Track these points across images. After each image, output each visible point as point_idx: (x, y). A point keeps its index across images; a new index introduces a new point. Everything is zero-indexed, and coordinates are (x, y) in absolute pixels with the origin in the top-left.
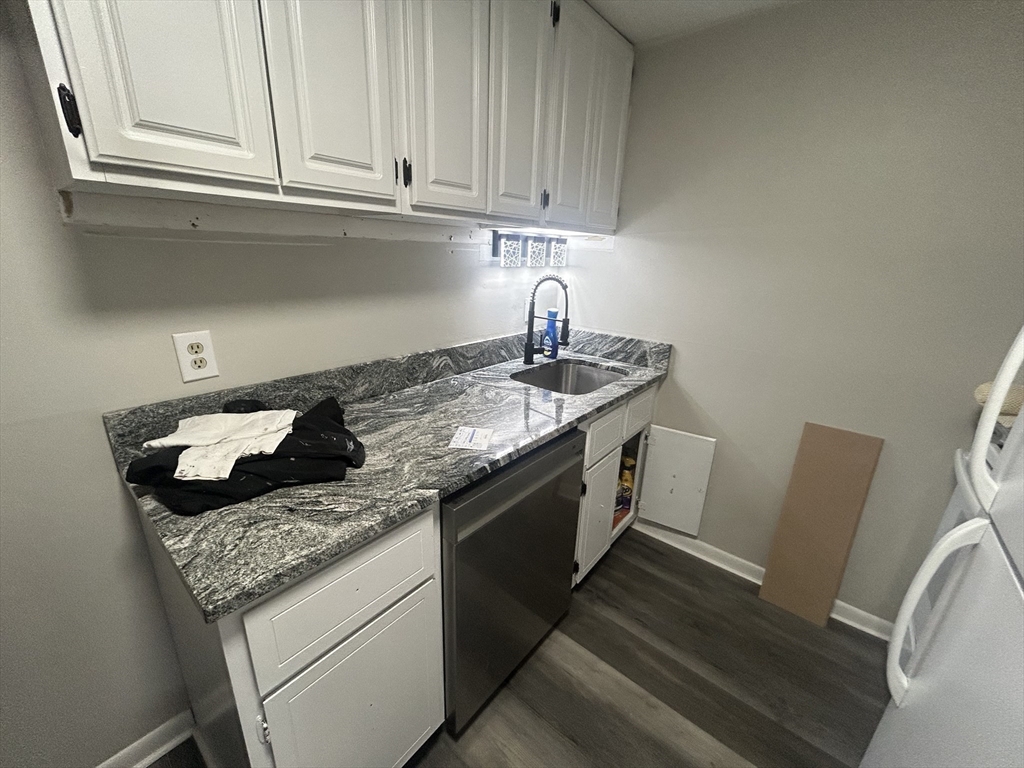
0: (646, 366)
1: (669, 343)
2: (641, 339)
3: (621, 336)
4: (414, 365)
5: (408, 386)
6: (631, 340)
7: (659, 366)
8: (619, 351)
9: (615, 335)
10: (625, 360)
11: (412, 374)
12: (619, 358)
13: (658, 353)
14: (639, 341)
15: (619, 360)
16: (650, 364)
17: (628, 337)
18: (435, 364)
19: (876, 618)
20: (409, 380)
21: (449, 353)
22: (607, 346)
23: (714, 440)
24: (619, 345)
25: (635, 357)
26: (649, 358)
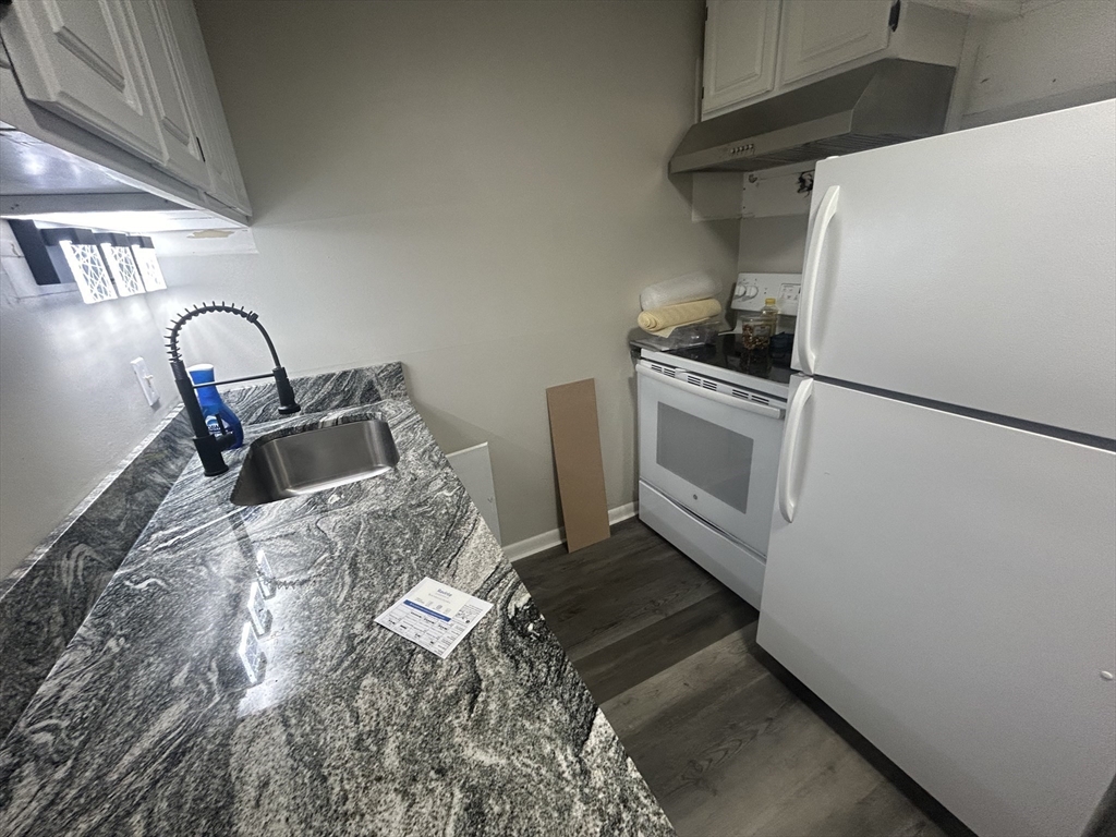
0: (379, 399)
1: (396, 361)
2: (356, 367)
3: (326, 372)
4: (25, 617)
5: (40, 679)
6: (345, 373)
7: (395, 392)
8: (330, 396)
9: (314, 375)
10: (345, 403)
11: (31, 643)
12: (335, 403)
13: (389, 377)
14: (356, 371)
15: (337, 407)
16: (382, 395)
17: (338, 371)
18: (67, 581)
19: (623, 507)
20: (31, 662)
21: (80, 533)
22: (309, 394)
23: (486, 444)
24: (329, 386)
25: (358, 393)
26: (378, 387)
